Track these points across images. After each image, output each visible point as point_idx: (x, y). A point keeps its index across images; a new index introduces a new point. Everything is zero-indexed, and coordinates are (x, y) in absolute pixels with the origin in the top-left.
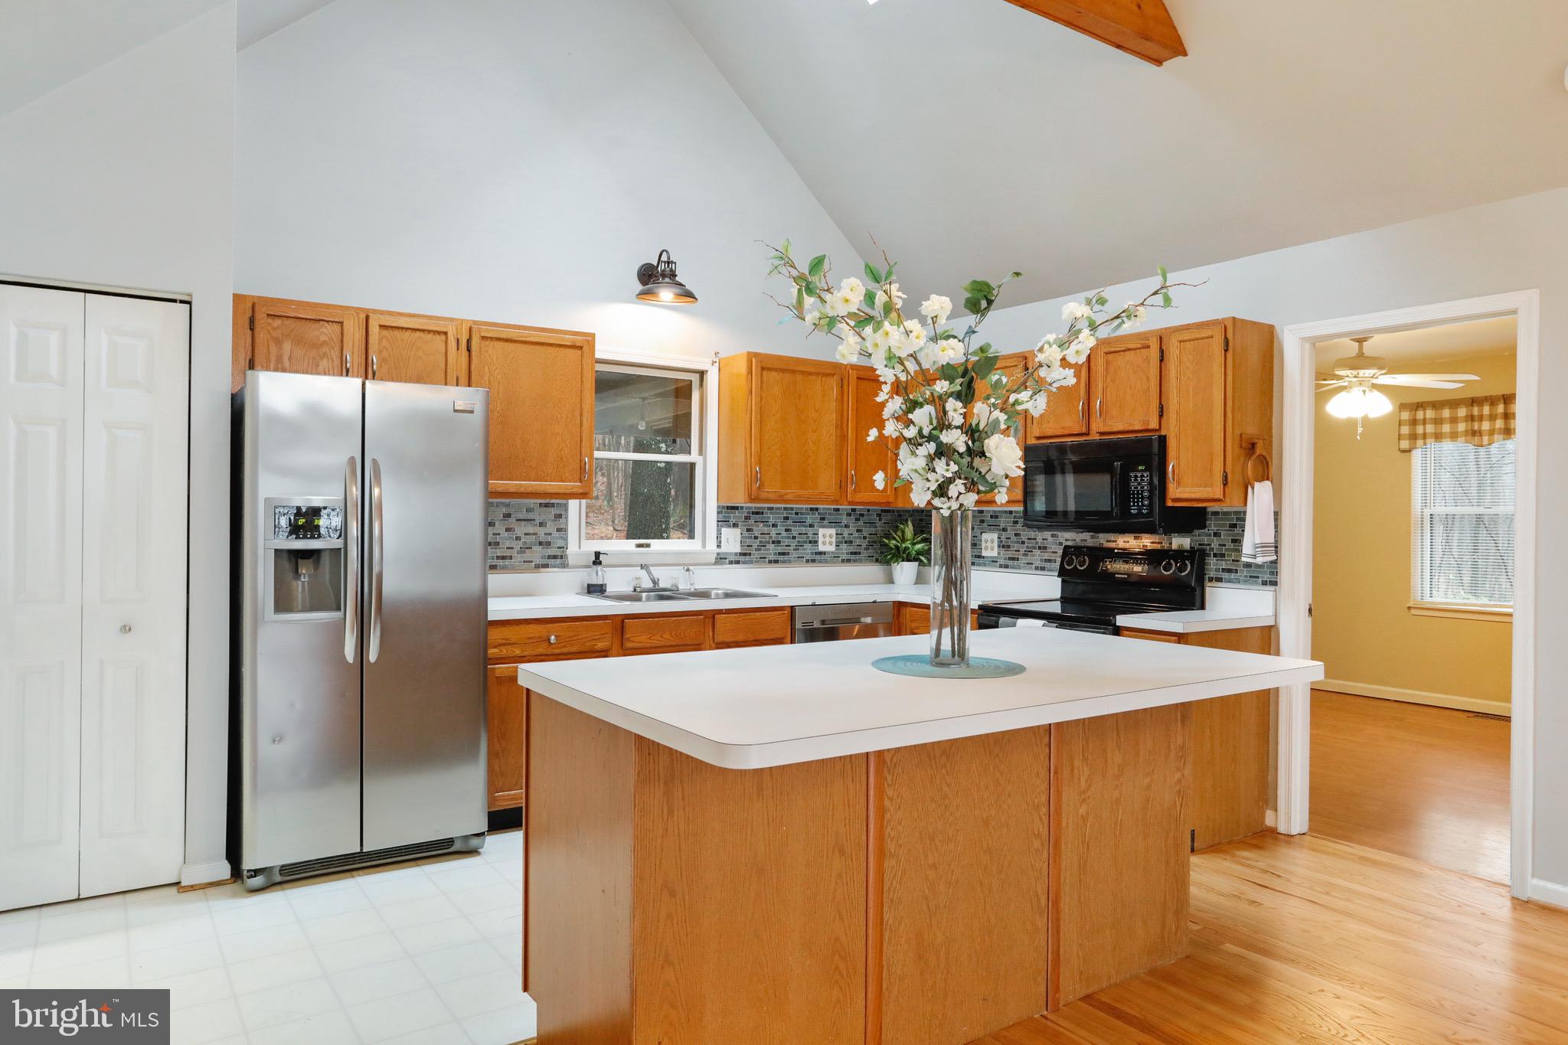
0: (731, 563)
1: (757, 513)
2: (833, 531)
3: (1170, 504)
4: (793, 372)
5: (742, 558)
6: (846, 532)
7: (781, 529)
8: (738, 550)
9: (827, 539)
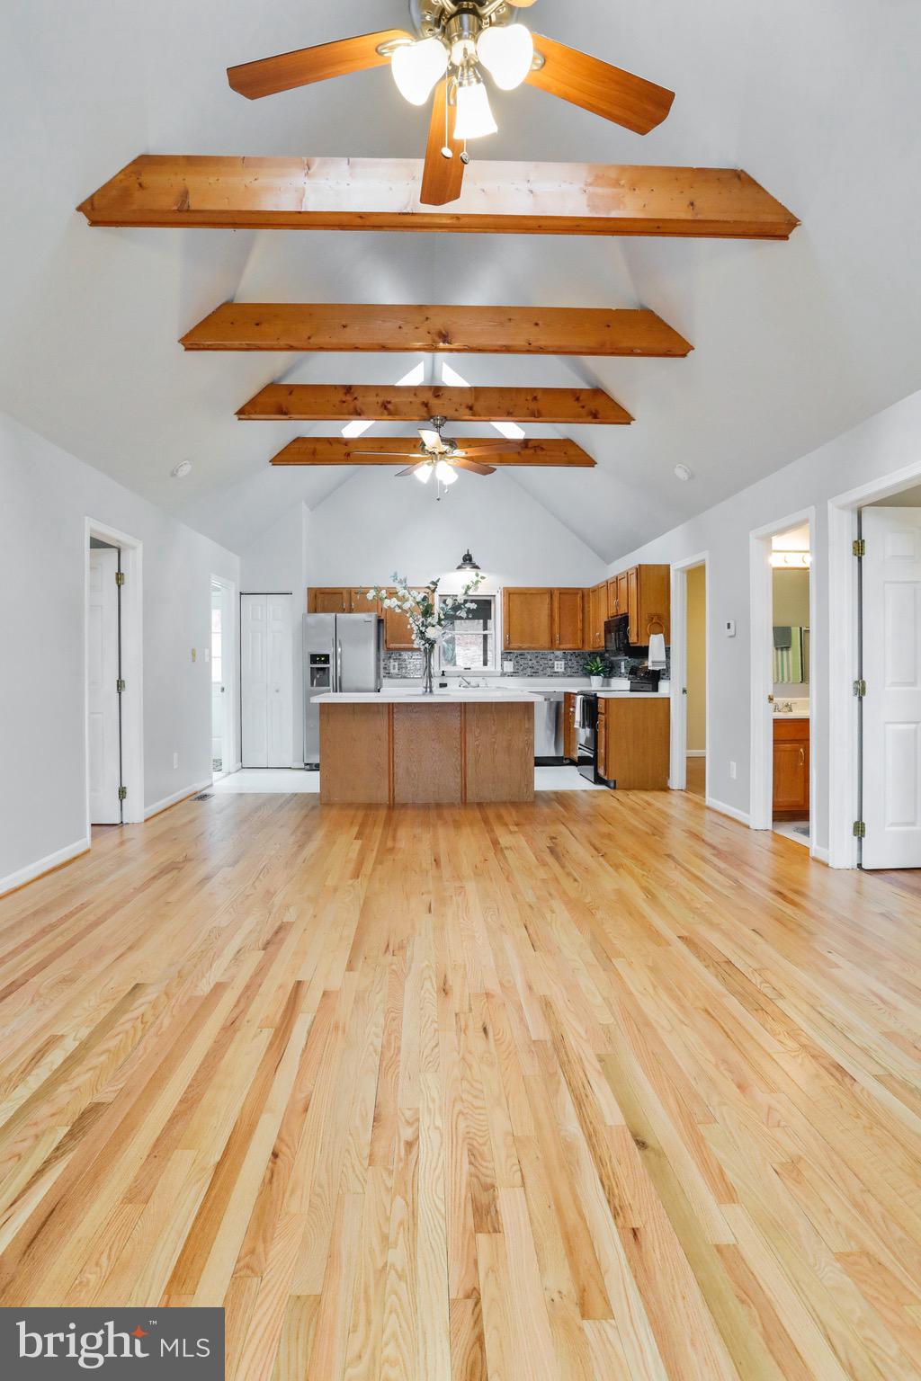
0: (507, 677)
1: (521, 655)
3: (630, 645)
4: (525, 594)
5: (514, 674)
7: (534, 661)
8: (512, 670)
9: (559, 666)
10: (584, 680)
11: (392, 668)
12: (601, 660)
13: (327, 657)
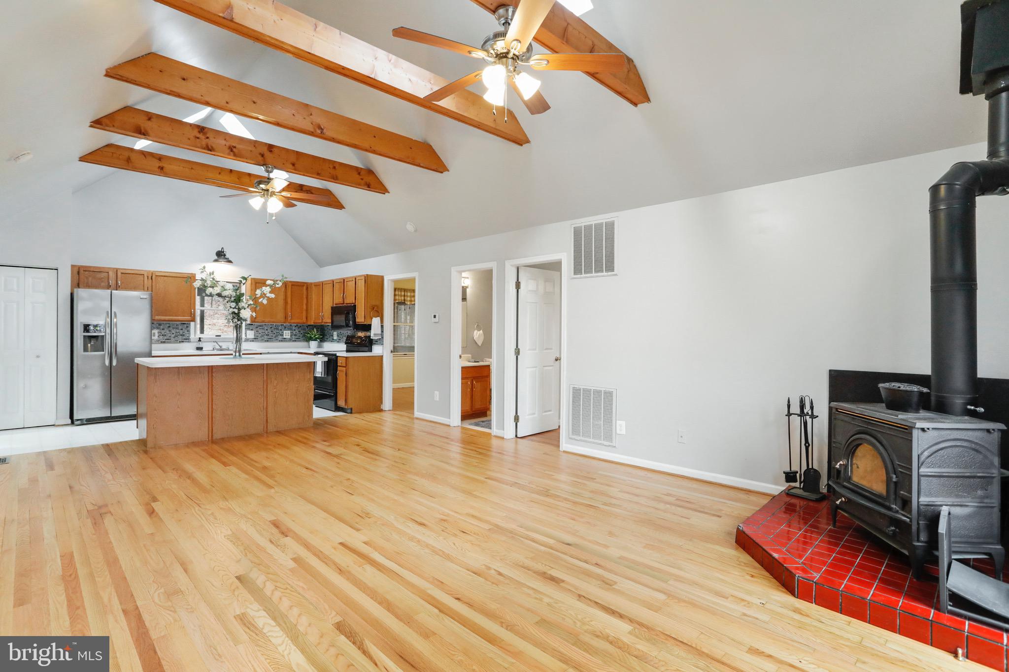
0: (250, 341)
1: (260, 326)
2: (289, 332)
3: (357, 323)
5: (255, 340)
6: (294, 332)
7: (269, 331)
8: (253, 337)
9: (287, 334)
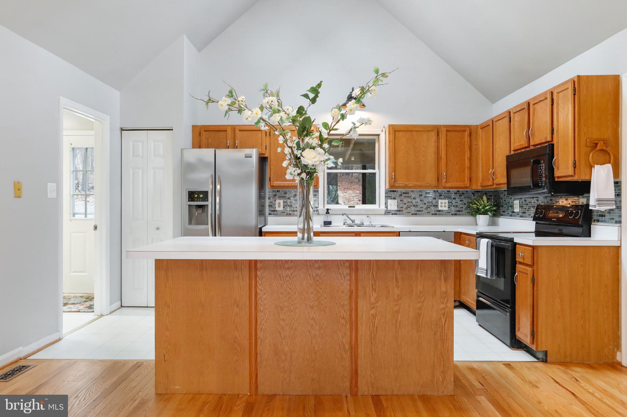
0: (392, 214)
1: (406, 193)
2: (447, 201)
3: (556, 180)
4: (411, 131)
5: (398, 212)
6: (454, 201)
7: (418, 200)
8: (396, 208)
9: (443, 204)
10: (469, 219)
11: (277, 206)
12: (488, 199)
13: (206, 193)
